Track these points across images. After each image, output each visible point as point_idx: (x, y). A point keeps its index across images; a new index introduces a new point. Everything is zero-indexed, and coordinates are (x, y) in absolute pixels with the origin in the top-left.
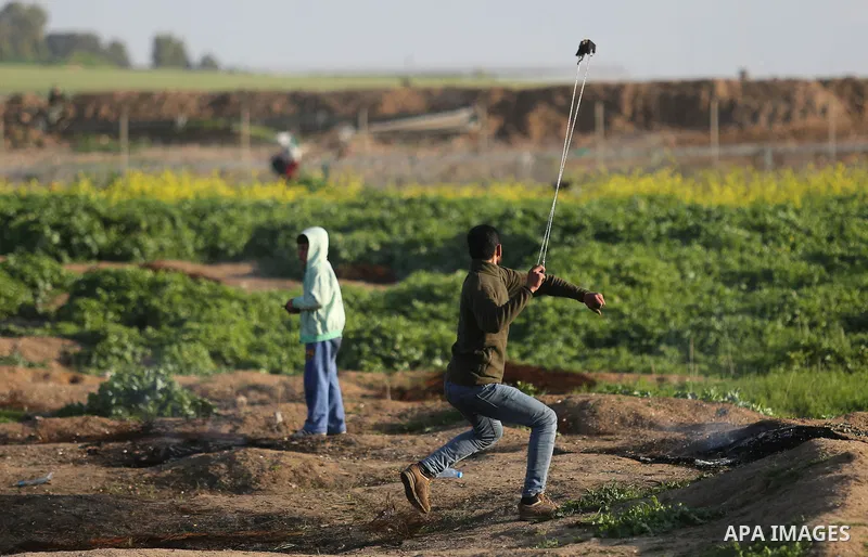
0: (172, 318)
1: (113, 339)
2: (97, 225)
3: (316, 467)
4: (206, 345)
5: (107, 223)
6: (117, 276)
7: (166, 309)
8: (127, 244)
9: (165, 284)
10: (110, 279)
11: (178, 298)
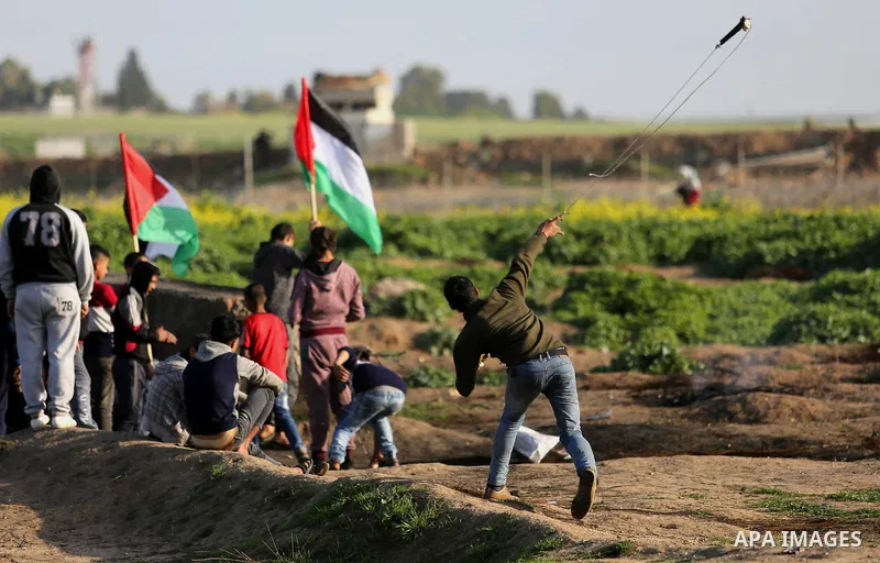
1: (601, 324)
2: (572, 238)
3: (809, 406)
4: (672, 327)
5: (579, 236)
6: (601, 275)
7: (639, 301)
8: (595, 253)
9: (638, 281)
10: (596, 279)
11: (648, 293)
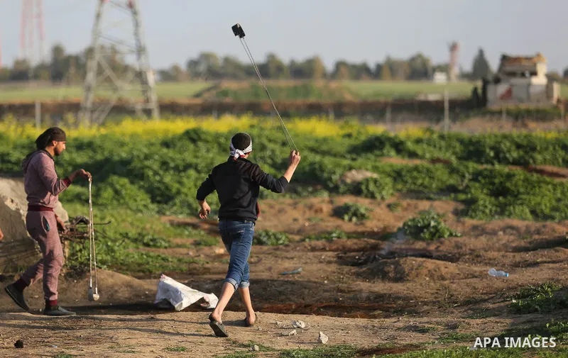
0: (516, 193)
1: (481, 202)
7: (513, 188)
9: (514, 175)
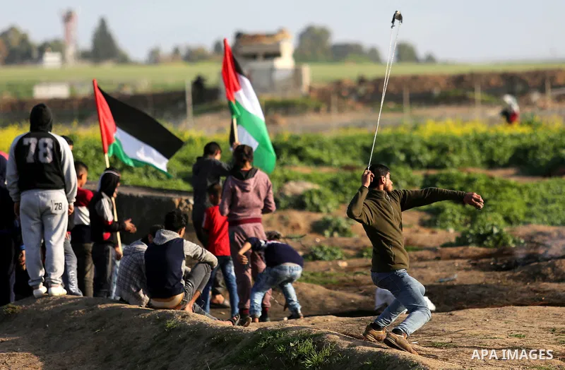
1: (448, 211)
2: (425, 150)
5: (430, 148)
8: (443, 159)
9: (474, 180)
10: (444, 179)
11: (483, 187)
